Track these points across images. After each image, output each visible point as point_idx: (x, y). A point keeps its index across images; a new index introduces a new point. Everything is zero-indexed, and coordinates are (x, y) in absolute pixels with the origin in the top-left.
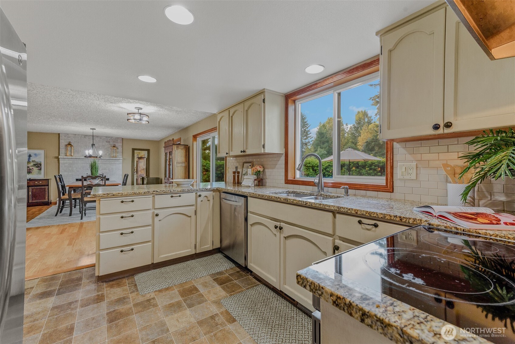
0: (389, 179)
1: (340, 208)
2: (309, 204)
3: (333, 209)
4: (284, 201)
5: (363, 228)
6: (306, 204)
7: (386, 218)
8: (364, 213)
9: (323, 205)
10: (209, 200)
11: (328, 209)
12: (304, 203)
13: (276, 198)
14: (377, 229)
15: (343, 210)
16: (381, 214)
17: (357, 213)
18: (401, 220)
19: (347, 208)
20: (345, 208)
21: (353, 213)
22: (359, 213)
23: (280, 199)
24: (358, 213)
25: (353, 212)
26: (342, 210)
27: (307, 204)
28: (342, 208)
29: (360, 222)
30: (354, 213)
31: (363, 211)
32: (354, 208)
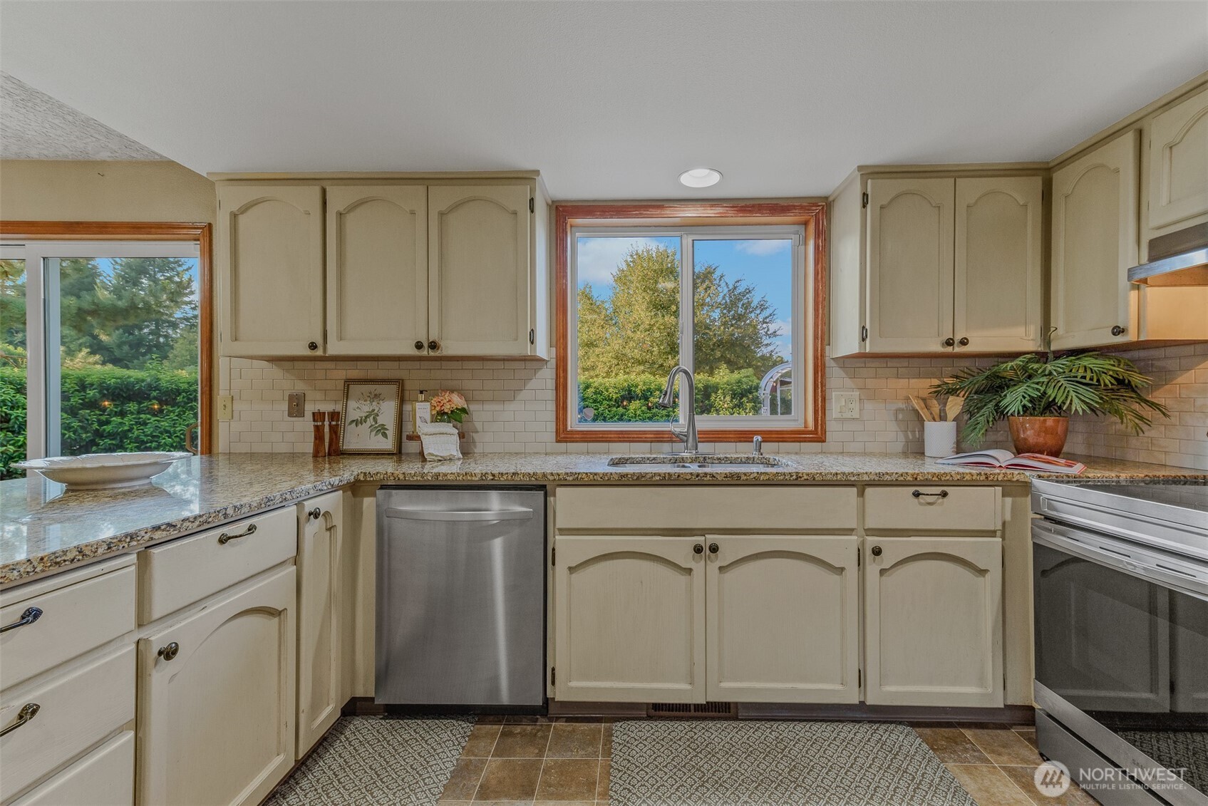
0: (820, 418)
1: (883, 475)
2: (806, 477)
3: (867, 479)
4: (729, 481)
5: (921, 504)
6: (797, 479)
7: (965, 479)
8: (930, 477)
9: (844, 474)
10: (329, 529)
11: (855, 480)
12: (792, 476)
13: (697, 476)
14: (945, 499)
15: (889, 478)
16: (958, 473)
17: (916, 479)
18: (987, 478)
19: (896, 473)
20: (892, 473)
21: (909, 481)
22: (920, 478)
23: (714, 476)
24: (918, 479)
25: (909, 478)
26: (887, 477)
27: (800, 477)
28: (887, 474)
29: (917, 495)
30: (911, 479)
31: (928, 473)
32: (910, 471)
